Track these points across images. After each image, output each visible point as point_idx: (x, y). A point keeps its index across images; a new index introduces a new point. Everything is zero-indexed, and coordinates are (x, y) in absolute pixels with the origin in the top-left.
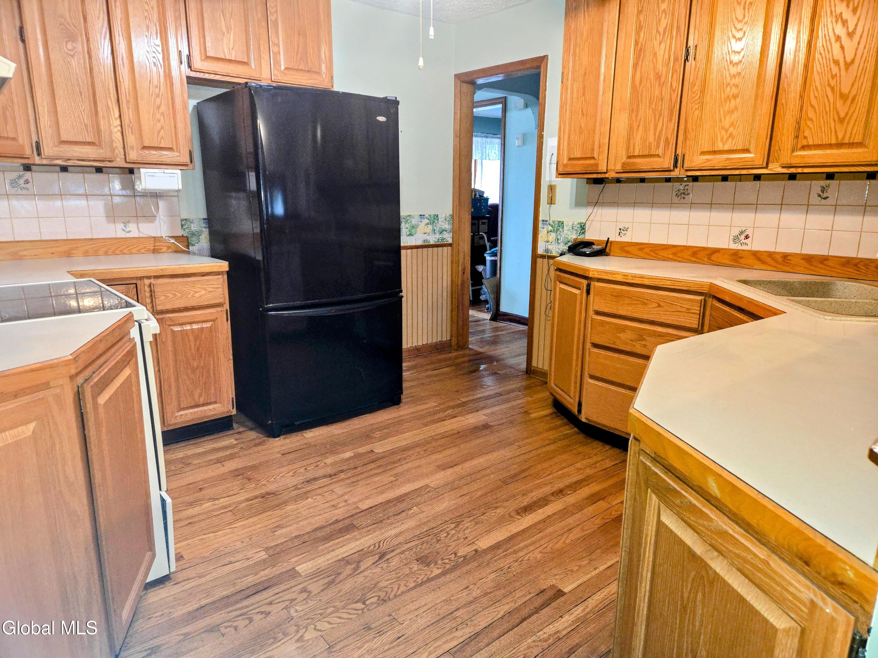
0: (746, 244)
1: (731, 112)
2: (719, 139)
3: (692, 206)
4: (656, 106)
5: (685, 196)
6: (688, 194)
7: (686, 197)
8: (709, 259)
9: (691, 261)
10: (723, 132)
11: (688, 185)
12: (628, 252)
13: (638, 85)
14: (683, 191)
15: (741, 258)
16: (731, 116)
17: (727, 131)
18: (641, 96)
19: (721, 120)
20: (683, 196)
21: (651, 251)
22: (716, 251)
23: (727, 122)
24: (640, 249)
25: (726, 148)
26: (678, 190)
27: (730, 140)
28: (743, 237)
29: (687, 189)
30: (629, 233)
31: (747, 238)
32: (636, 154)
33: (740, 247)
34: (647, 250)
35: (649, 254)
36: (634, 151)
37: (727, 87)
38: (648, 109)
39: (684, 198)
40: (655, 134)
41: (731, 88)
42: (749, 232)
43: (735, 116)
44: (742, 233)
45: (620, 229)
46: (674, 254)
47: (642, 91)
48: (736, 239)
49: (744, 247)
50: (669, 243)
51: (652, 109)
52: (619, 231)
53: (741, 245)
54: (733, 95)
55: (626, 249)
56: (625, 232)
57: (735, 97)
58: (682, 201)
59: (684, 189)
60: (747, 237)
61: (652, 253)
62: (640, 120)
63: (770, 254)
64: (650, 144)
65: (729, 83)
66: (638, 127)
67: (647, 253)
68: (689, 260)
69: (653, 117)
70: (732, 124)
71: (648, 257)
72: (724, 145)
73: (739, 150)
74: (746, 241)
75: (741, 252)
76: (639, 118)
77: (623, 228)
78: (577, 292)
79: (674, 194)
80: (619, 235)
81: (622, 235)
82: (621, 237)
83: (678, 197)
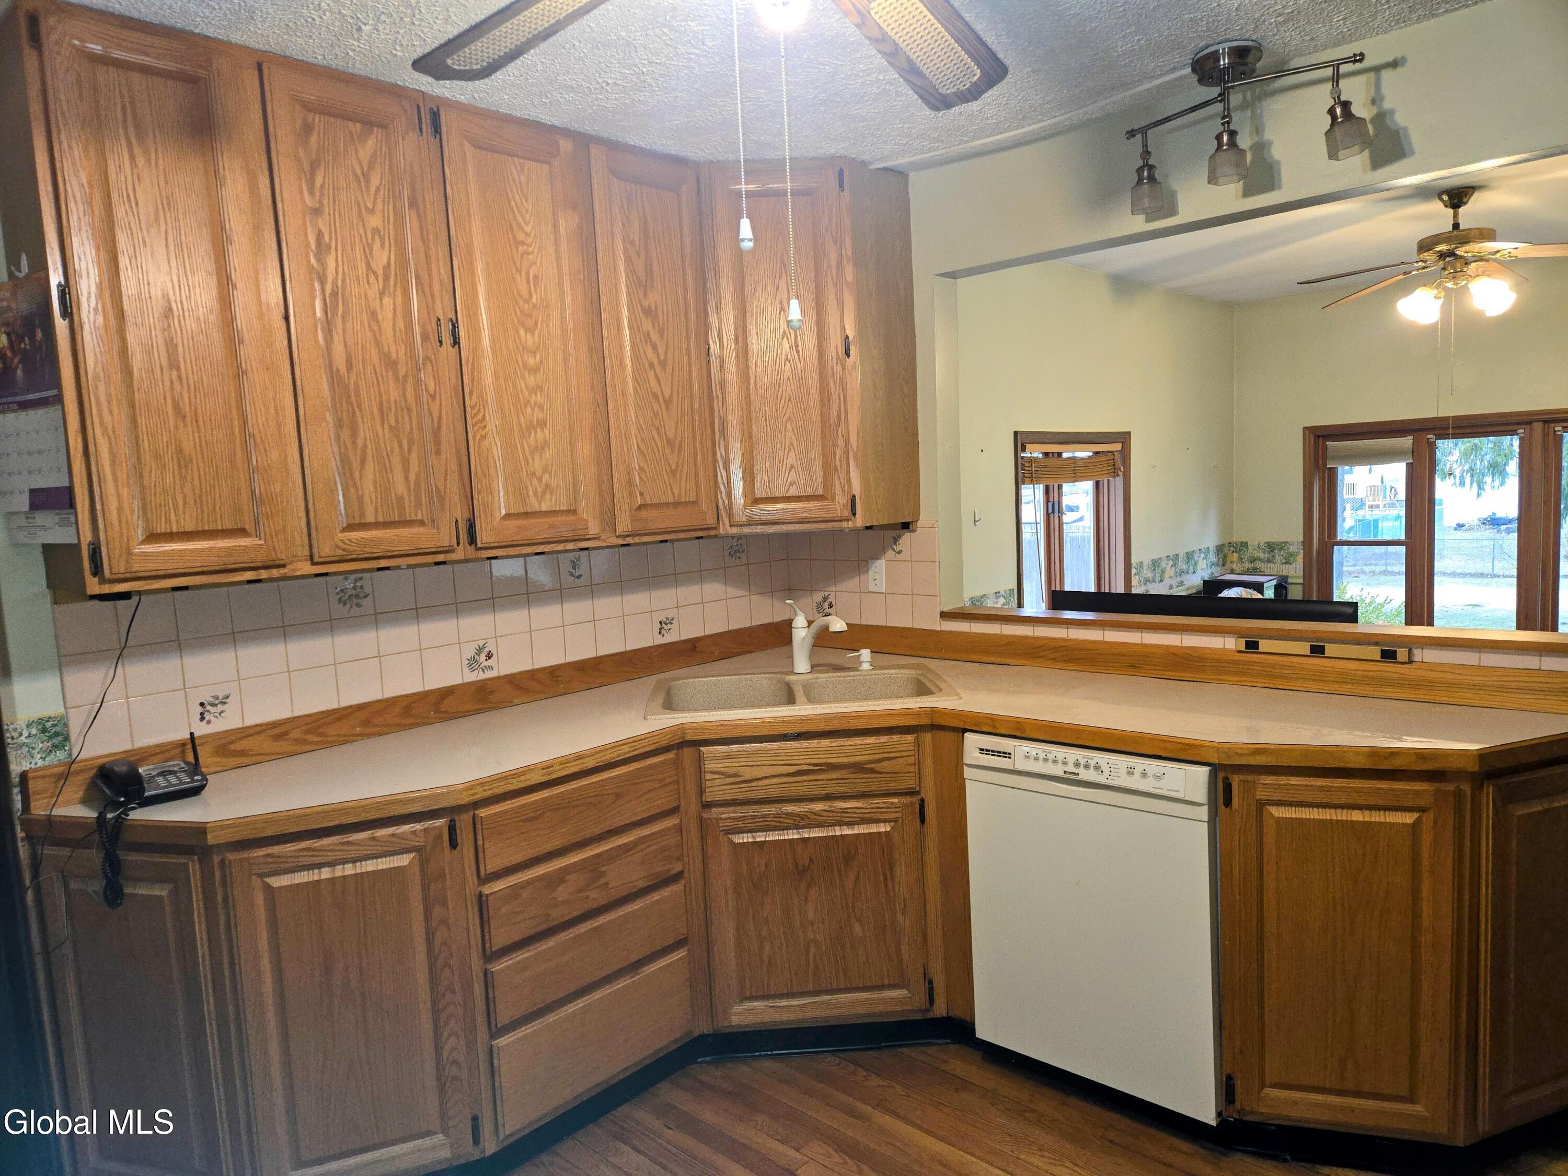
0: (491, 668)
1: (541, 448)
2: (531, 493)
3: (378, 618)
4: (397, 421)
5: (360, 601)
6: (366, 597)
7: (364, 602)
8: (437, 711)
9: (405, 725)
10: (535, 482)
11: (361, 579)
12: (242, 753)
13: (343, 369)
14: (354, 592)
15: (492, 692)
16: (541, 454)
17: (540, 479)
18: (357, 394)
19: (527, 460)
20: (355, 600)
21: (306, 732)
22: (447, 693)
23: (537, 465)
24: (278, 737)
25: (544, 508)
26: (342, 591)
27: (548, 496)
28: (483, 657)
29: (361, 587)
30: (231, 708)
31: (490, 658)
32: (370, 519)
33: (482, 676)
34: (296, 734)
35: (305, 742)
36: (362, 515)
37: (526, 407)
38: (379, 428)
39: (358, 605)
40: (407, 478)
41: (533, 410)
42: (490, 647)
43: (548, 454)
44: (480, 650)
45: (202, 704)
46: (366, 723)
47: (356, 384)
48: (473, 663)
49: (489, 674)
50: (344, 704)
51: (390, 426)
52: (200, 709)
53: (483, 671)
54: (538, 421)
55: (232, 747)
56: (220, 708)
57: (542, 424)
58: (356, 611)
59: (354, 588)
60: (489, 656)
61: (311, 738)
62: (365, 446)
63: (533, 674)
64: (400, 499)
65: (528, 401)
66: (363, 461)
67: (297, 741)
68: (398, 725)
69: (396, 445)
70: (545, 470)
71: (305, 748)
72: (540, 503)
73: (563, 511)
74: (489, 663)
75: (489, 682)
76: (360, 442)
77: (212, 699)
78: (403, 860)
79: (334, 599)
80: (202, 719)
81: (212, 718)
82: (209, 722)
83: (345, 604)
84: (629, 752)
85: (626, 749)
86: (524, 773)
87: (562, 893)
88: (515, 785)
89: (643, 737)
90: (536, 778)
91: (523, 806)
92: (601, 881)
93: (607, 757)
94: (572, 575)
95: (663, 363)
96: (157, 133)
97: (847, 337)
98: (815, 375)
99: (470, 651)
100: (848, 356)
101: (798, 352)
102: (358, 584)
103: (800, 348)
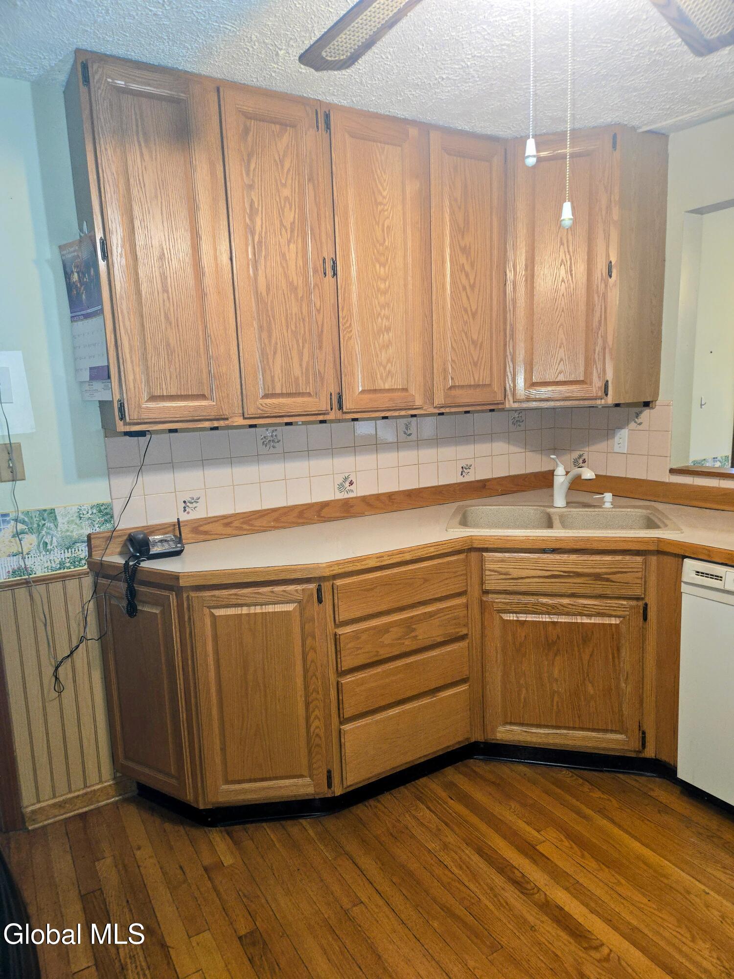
0: (352, 491)
1: (386, 346)
2: (379, 376)
3: (286, 455)
4: (296, 327)
6: (278, 442)
7: (276, 445)
8: (319, 516)
9: (299, 523)
10: (382, 368)
11: (276, 430)
12: (206, 533)
13: (264, 294)
14: (271, 439)
15: (351, 507)
16: (386, 350)
17: (385, 368)
18: (272, 309)
19: (377, 354)
20: (272, 444)
21: (243, 523)
22: (325, 505)
23: (383, 357)
24: (227, 525)
25: (387, 387)
26: (265, 437)
27: (390, 379)
28: (347, 484)
29: (276, 436)
30: (201, 505)
31: (352, 485)
32: (278, 391)
33: (346, 496)
34: (236, 524)
35: (240, 529)
36: (274, 388)
37: (378, 318)
38: (285, 331)
39: (274, 447)
40: (301, 365)
41: (382, 320)
42: (352, 477)
43: (391, 351)
44: (346, 479)
45: (185, 502)
46: (276, 520)
47: (272, 302)
48: (341, 487)
49: (351, 495)
50: (265, 507)
51: (292, 331)
52: (183, 505)
53: (347, 492)
54: (385, 328)
55: (202, 528)
56: (195, 505)
57: (388, 330)
58: (272, 450)
59: (272, 436)
60: (351, 483)
61: (245, 527)
62: (276, 343)
63: (378, 497)
64: (297, 379)
65: (380, 314)
66: (275, 353)
67: (237, 528)
68: (293, 523)
69: (295, 342)
70: (389, 361)
71: (241, 532)
72: (384, 384)
73: (399, 389)
74: (352, 487)
75: (351, 500)
76: (273, 342)
77: (190, 499)
78: (290, 607)
79: (260, 442)
80: (185, 510)
81: (190, 511)
82: (188, 513)
83: (266, 446)
84: (434, 552)
85: (432, 549)
86: (365, 559)
87: (387, 639)
88: (359, 567)
89: (444, 542)
90: (372, 564)
91: (365, 580)
92: (413, 634)
93: (419, 554)
94: (405, 433)
95: (472, 287)
96: (157, 140)
97: (611, 262)
98: (584, 291)
99: (339, 480)
100: (610, 276)
101: (571, 275)
102: (274, 434)
103: (573, 272)
